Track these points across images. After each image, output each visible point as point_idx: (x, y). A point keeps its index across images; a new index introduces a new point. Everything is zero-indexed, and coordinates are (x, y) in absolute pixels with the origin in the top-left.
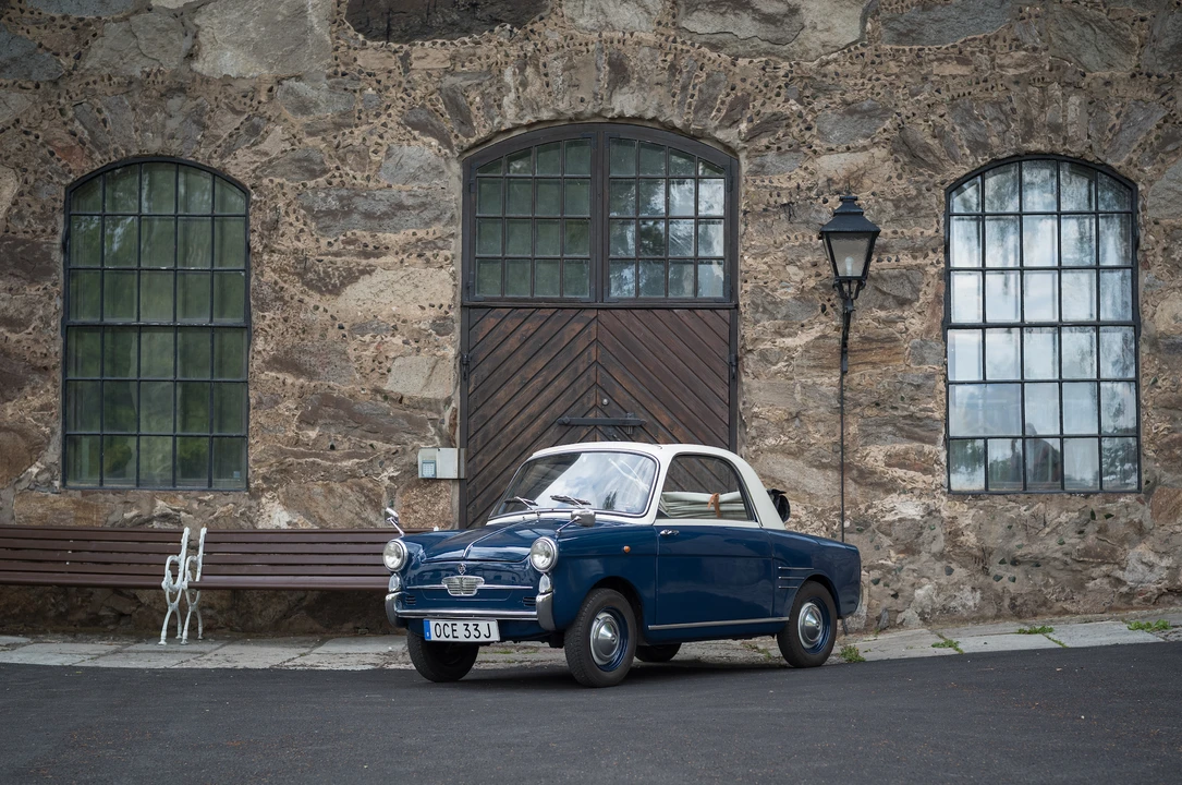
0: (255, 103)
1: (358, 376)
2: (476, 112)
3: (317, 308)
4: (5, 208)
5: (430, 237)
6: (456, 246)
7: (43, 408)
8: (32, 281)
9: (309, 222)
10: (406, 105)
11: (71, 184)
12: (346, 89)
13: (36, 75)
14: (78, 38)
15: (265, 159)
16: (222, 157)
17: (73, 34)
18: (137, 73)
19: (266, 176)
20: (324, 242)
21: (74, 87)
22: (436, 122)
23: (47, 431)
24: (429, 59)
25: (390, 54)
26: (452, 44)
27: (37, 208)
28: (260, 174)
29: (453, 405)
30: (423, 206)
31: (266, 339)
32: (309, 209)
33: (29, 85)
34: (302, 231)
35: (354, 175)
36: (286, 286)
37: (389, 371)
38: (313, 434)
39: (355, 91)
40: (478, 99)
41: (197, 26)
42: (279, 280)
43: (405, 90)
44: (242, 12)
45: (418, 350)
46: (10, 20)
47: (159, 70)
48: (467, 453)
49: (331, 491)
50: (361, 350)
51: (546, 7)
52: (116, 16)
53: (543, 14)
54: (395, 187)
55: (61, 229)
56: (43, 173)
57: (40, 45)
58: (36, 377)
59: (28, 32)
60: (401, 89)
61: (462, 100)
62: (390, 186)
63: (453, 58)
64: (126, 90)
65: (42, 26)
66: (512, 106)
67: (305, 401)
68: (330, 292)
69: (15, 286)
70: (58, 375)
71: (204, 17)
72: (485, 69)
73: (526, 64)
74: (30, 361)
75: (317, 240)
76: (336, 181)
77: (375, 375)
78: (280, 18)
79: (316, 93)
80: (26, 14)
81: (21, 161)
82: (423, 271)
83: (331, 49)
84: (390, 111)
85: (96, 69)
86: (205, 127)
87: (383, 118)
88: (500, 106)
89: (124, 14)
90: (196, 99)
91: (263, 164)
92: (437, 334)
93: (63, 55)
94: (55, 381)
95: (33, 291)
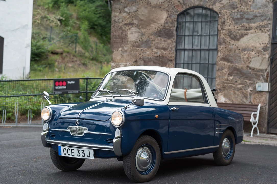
1: (243, 63)
3: (233, 44)
4: (164, 21)
5: (263, 24)
6: (270, 27)
8: (169, 39)
9: (233, 21)
11: (178, 14)
16: (212, 5)
19: (223, 10)
20: (236, 27)
27: (171, 21)
28: (221, 9)
29: (267, 71)
30: (262, 16)
31: (221, 53)
32: (233, 18)
34: (231, 24)
35: (244, 8)
36: (226, 39)
37: (251, 61)
38: (231, 78)
42: (225, 37)
45: (259, 56)
48: (271, 84)
49: (235, 93)
50: (244, 55)
54: (255, 11)
55: (176, 26)
56: (172, 12)
58: (170, 62)
62: (253, 11)
67: (230, 69)
68: (237, 40)
69: (165, 40)
70: (174, 62)
74: (168, 58)
75: (234, 26)
76: (239, 10)
77: (247, 63)
81: (168, 9)
82: (261, 34)
91: (222, 7)
92: (264, 51)
94: (173, 63)
95: (169, 41)
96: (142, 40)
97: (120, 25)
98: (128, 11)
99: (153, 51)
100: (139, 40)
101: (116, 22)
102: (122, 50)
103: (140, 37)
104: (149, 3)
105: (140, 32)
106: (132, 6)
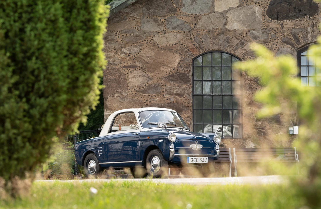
0: (242, 36)
2: (301, 39)
3: (261, 90)
4: (177, 65)
7: (188, 117)
8: (185, 84)
10: (282, 37)
11: (194, 58)
12: (267, 33)
13: (184, 30)
14: (195, 20)
15: (245, 51)
16: (234, 51)
17: (194, 19)
18: (211, 29)
19: (246, 56)
21: (194, 32)
22: (290, 41)
23: (189, 123)
24: (288, 25)
25: (278, 24)
26: (294, 21)
27: (185, 64)
28: (244, 55)
31: (247, 99)
33: (182, 32)
36: (252, 85)
38: (260, 123)
39: (269, 33)
40: (301, 35)
41: (227, 16)
42: (250, 83)
43: (282, 33)
44: (239, 13)
46: (177, 15)
47: (217, 28)
49: (265, 138)
51: (319, 11)
52: (205, 14)
53: (318, 13)
55: (191, 70)
56: (187, 55)
57: (185, 22)
58: (186, 109)
59: (182, 18)
60: (281, 33)
61: (297, 36)
63: (294, 25)
64: (208, 33)
65: (186, 17)
66: (310, 37)
69: (180, 85)
70: (191, 108)
71: (229, 14)
72: (303, 27)
73: (314, 26)
74: (184, 105)
78: (249, 14)
79: (259, 34)
80: (182, 14)
81: (181, 52)
83: (262, 23)
84: (278, 38)
85: (200, 28)
86: (229, 43)
87: (277, 40)
88: (307, 37)
89: (207, 13)
90: (226, 36)
91: (245, 53)
93: (192, 24)
94: (191, 110)
95: (185, 86)
96: (150, 85)
97: (117, 67)
98: (128, 52)
99: (165, 97)
100: (145, 85)
101: (111, 64)
102: (119, 96)
103: (146, 81)
104: (156, 44)
105: (146, 76)
106: (132, 46)
